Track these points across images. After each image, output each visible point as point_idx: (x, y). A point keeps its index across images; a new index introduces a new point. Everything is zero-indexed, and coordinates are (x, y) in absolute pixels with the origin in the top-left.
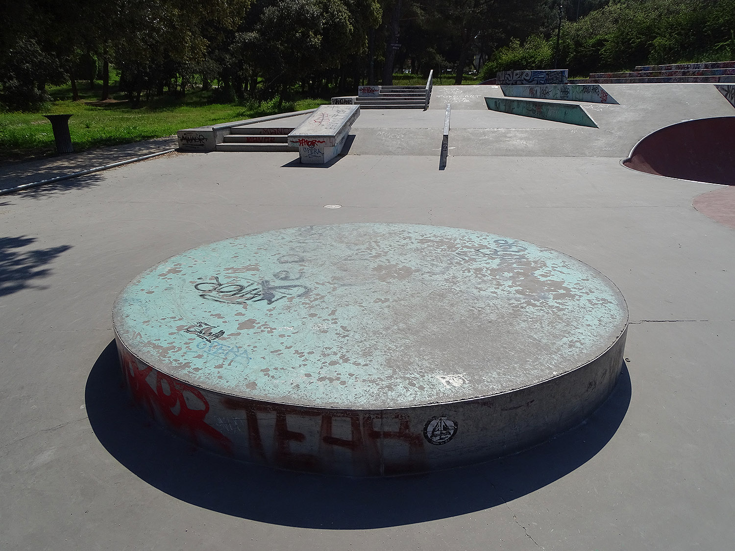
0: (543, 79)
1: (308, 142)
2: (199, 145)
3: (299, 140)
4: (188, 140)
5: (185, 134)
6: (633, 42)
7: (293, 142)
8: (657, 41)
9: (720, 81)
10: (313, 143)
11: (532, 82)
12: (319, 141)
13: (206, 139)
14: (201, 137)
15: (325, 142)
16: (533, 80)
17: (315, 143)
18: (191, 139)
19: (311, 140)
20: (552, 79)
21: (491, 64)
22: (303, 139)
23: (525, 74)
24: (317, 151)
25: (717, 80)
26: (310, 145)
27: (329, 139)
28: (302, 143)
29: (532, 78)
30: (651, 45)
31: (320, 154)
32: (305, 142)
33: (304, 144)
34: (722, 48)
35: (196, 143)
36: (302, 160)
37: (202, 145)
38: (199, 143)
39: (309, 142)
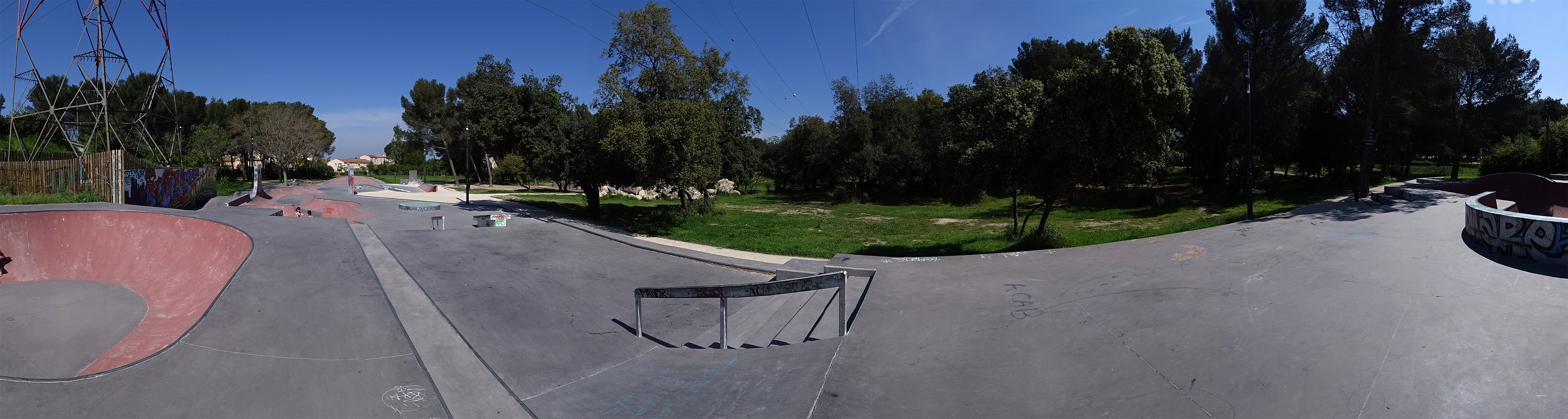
23: (1532, 230)
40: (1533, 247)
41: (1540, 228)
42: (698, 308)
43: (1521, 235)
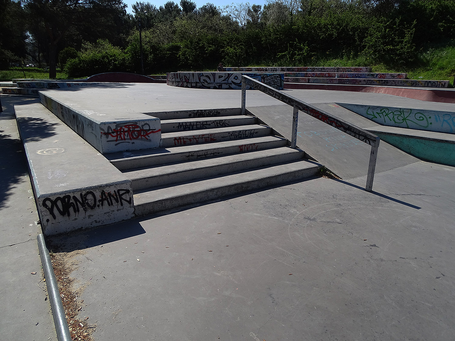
23: (232, 77)
40: (232, 84)
41: (236, 76)
42: (293, 210)
43: (227, 79)
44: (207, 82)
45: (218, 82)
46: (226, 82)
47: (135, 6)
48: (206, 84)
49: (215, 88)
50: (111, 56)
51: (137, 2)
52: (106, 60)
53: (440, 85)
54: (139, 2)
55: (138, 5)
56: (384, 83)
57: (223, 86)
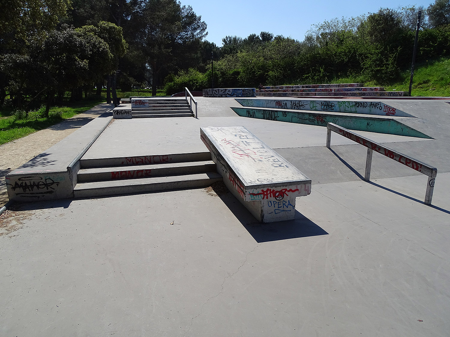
0: (240, 94)
1: (274, 193)
2: (45, 193)
3: (262, 191)
4: (25, 187)
5: (19, 179)
6: (257, 74)
7: (254, 194)
8: (271, 73)
9: (316, 95)
10: (282, 194)
11: (233, 95)
12: (291, 190)
13: (58, 184)
14: (49, 181)
15: (297, 190)
16: (234, 94)
17: (284, 192)
18: (31, 185)
19: (279, 189)
20: (247, 94)
21: (170, 84)
22: (268, 190)
23: (227, 91)
24: (287, 204)
25: (314, 94)
26: (278, 196)
27: (303, 186)
28: (267, 194)
29: (233, 93)
30: (267, 75)
31: (290, 208)
32: (270, 193)
33: (269, 195)
34: (307, 78)
35: (41, 190)
36: (265, 218)
37: (51, 192)
38: (45, 190)
39: (277, 192)
40: (227, 94)
41: (229, 90)
44: (215, 94)
45: (221, 94)
46: (224, 93)
47: (224, 39)
48: (215, 95)
49: (219, 97)
50: (195, 80)
51: (226, 36)
52: (191, 83)
53: (399, 95)
54: (228, 36)
55: (227, 38)
56: (363, 94)
57: (223, 96)
